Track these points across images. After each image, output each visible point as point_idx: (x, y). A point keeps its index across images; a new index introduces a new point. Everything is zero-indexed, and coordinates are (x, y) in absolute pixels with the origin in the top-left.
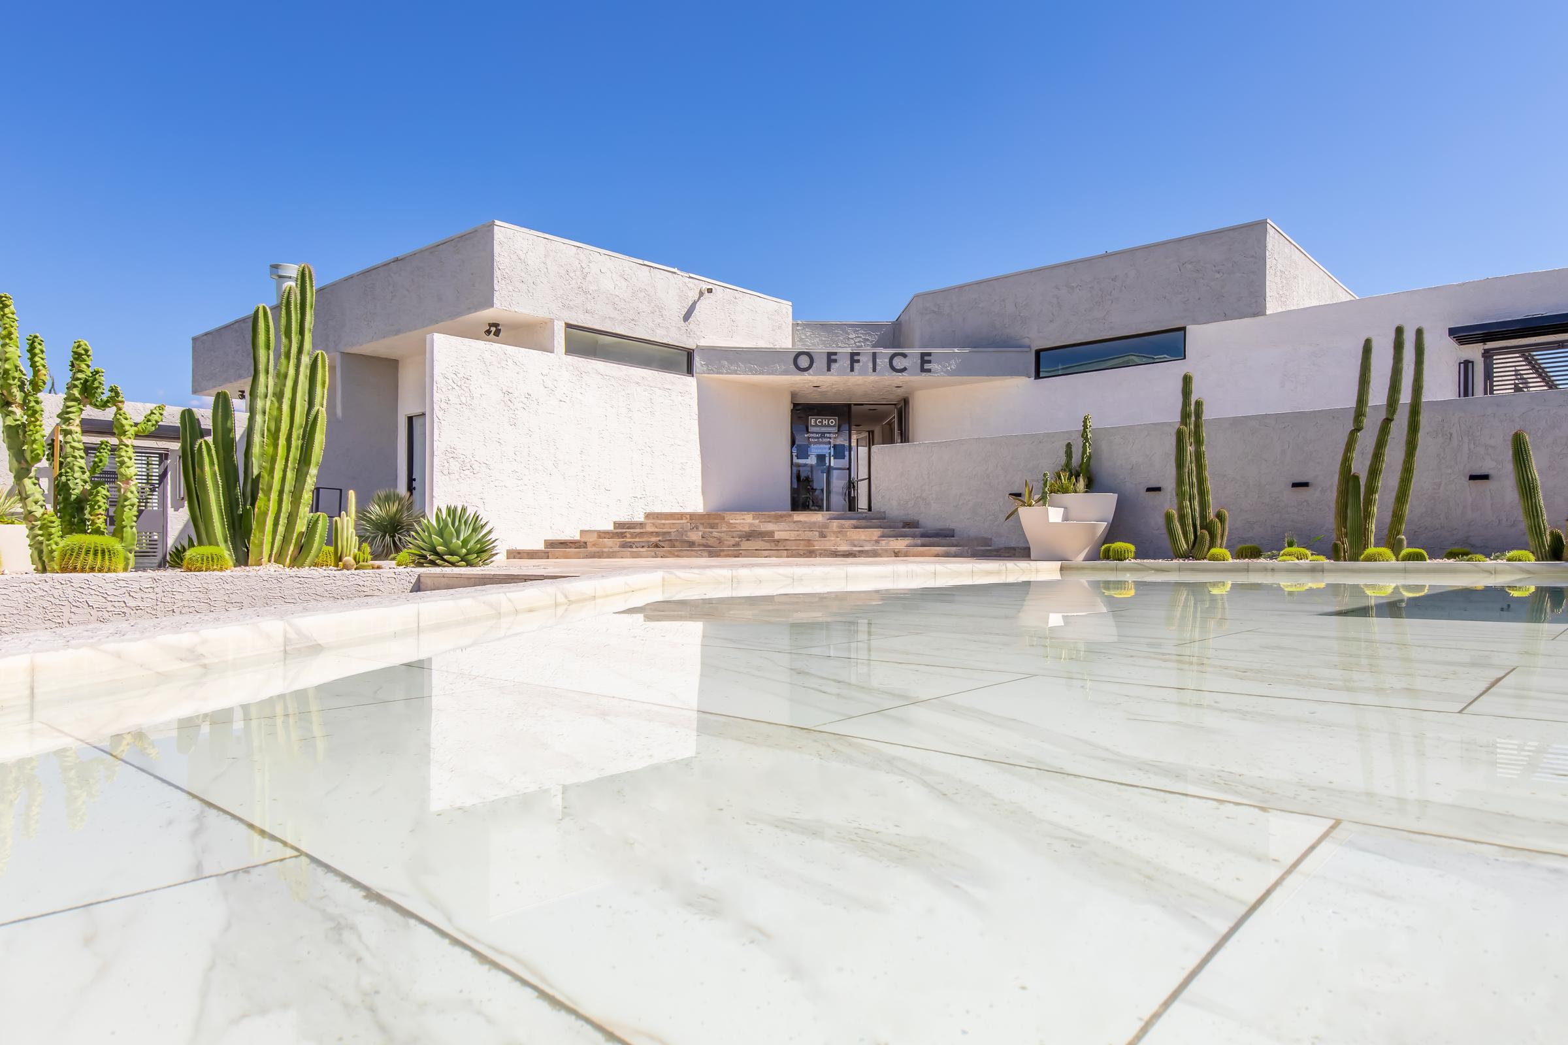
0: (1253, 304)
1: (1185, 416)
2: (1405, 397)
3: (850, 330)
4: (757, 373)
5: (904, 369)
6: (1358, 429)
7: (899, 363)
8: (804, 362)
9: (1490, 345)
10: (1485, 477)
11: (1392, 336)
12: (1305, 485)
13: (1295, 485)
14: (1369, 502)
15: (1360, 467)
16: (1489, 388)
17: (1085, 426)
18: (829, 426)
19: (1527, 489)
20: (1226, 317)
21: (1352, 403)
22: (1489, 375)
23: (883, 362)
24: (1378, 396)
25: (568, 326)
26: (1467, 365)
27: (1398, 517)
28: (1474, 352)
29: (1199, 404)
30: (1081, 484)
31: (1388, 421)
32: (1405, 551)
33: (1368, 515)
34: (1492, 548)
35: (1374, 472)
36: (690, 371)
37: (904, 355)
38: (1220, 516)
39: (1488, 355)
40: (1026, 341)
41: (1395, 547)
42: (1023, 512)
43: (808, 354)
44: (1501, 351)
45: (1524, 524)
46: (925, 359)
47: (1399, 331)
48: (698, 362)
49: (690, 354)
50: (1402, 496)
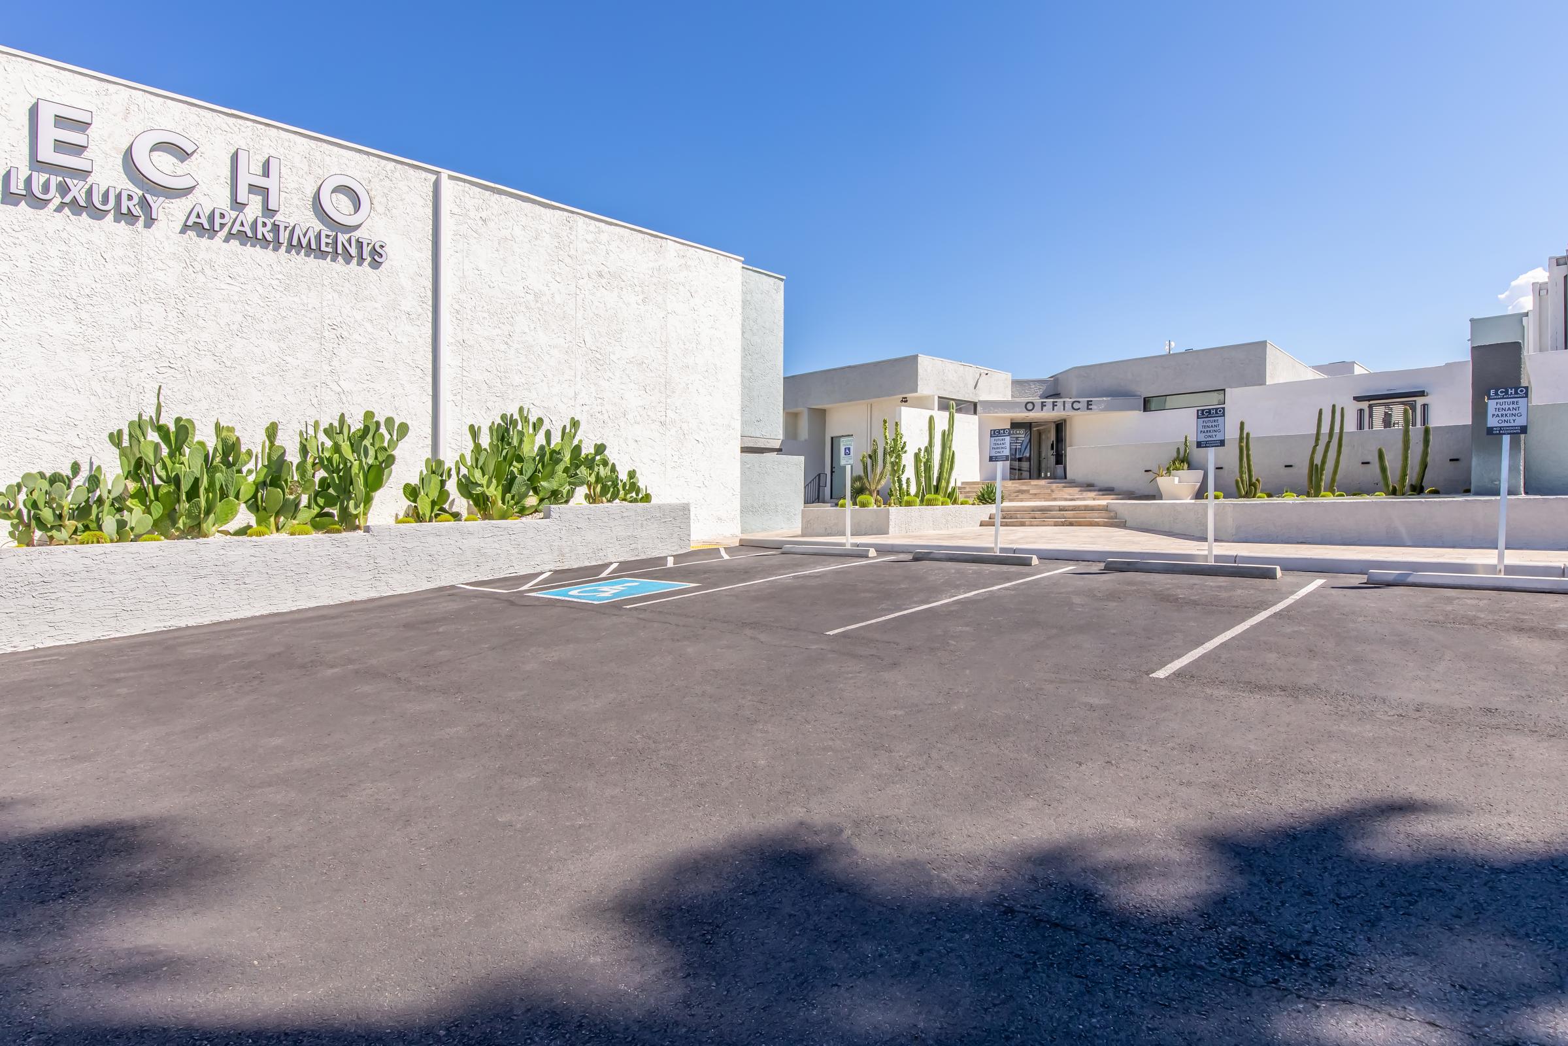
0: (1260, 380)
1: (1241, 439)
2: (1337, 430)
3: (1031, 383)
4: (1007, 412)
5: (1079, 409)
6: (1317, 445)
7: (1076, 406)
8: (1030, 406)
9: (1372, 402)
10: (1368, 463)
11: (1331, 408)
12: (1291, 466)
13: (1286, 466)
14: (1322, 474)
15: (1318, 460)
16: (1371, 426)
17: (1186, 440)
18: (1020, 434)
19: (1383, 469)
20: (1246, 385)
21: (1315, 432)
22: (1371, 416)
23: (1068, 406)
24: (1325, 429)
25: (939, 397)
26: (1361, 411)
27: (1333, 480)
28: (1365, 405)
29: (1248, 434)
30: (1186, 466)
31: (1329, 442)
32: (1337, 494)
33: (1321, 479)
34: (1370, 492)
35: (1324, 462)
36: (975, 413)
37: (1079, 402)
38: (1257, 480)
39: (1370, 407)
40: (1139, 393)
41: (1333, 492)
42: (1159, 479)
43: (1032, 403)
44: (1376, 405)
45: (1382, 483)
46: (1089, 403)
47: (1334, 406)
48: (979, 408)
49: (975, 405)
50: (1335, 472)
